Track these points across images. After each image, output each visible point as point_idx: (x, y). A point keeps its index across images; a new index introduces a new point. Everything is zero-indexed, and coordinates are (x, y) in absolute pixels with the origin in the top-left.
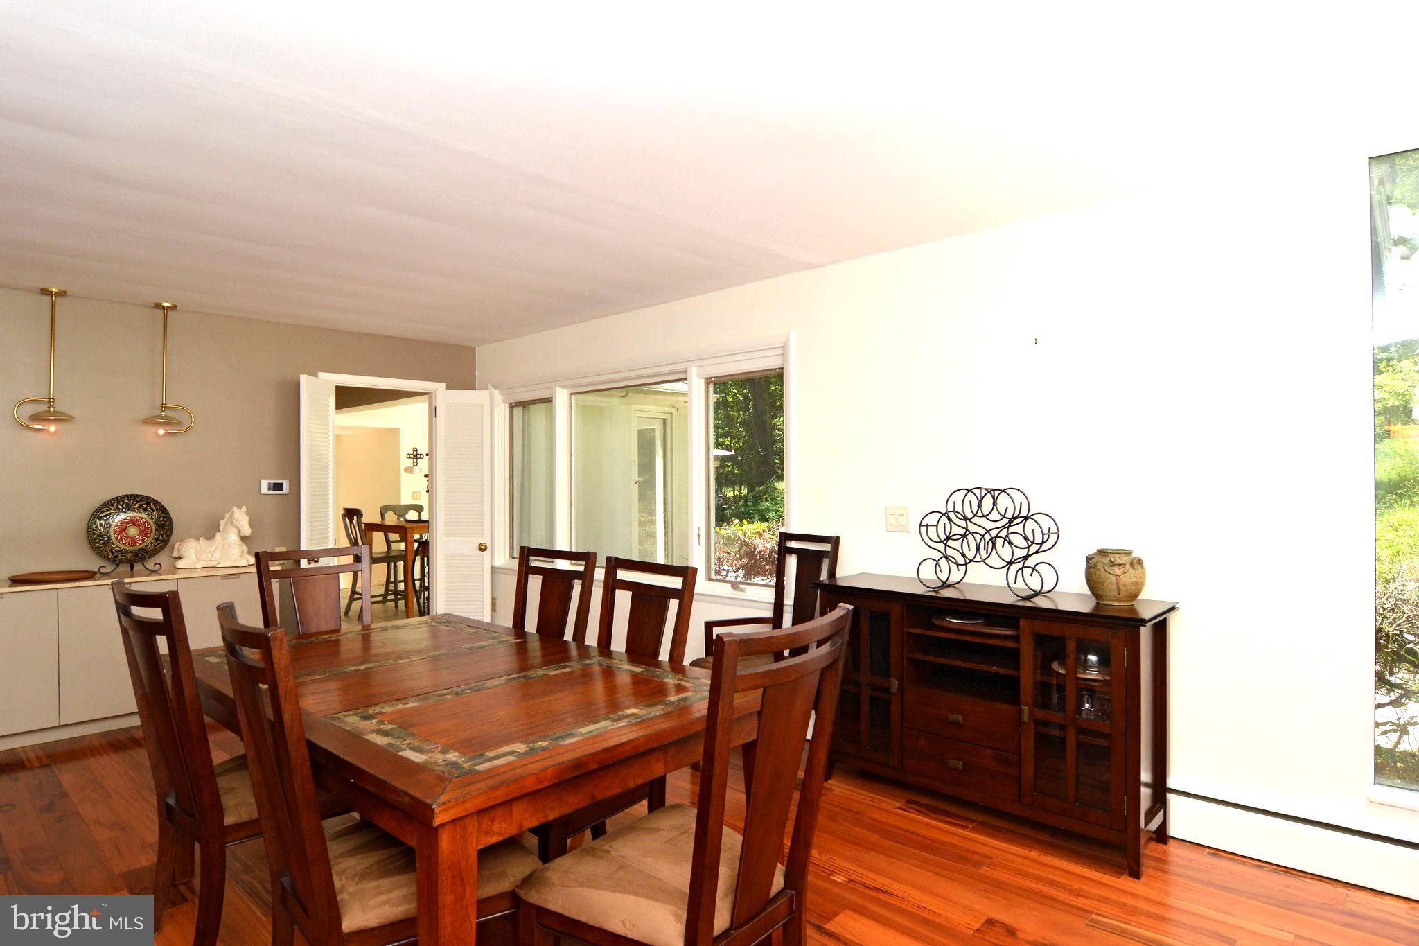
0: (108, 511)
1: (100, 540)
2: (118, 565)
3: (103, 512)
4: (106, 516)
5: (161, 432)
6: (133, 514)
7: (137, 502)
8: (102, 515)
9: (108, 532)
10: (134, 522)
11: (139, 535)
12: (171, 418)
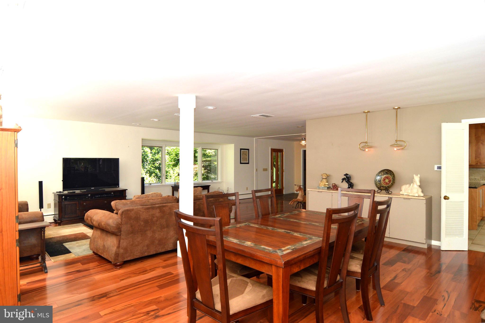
0: (381, 174)
1: (378, 182)
2: (381, 191)
3: (380, 174)
4: (381, 175)
5: (395, 149)
6: (388, 175)
7: (388, 172)
8: (380, 175)
9: (381, 180)
10: (387, 178)
11: (388, 182)
12: (399, 144)
